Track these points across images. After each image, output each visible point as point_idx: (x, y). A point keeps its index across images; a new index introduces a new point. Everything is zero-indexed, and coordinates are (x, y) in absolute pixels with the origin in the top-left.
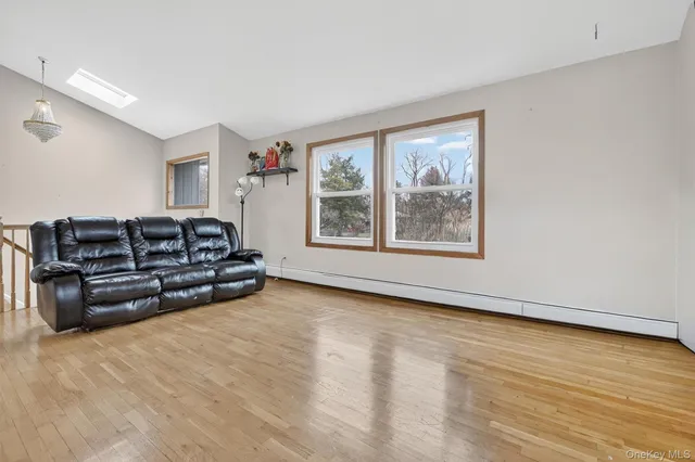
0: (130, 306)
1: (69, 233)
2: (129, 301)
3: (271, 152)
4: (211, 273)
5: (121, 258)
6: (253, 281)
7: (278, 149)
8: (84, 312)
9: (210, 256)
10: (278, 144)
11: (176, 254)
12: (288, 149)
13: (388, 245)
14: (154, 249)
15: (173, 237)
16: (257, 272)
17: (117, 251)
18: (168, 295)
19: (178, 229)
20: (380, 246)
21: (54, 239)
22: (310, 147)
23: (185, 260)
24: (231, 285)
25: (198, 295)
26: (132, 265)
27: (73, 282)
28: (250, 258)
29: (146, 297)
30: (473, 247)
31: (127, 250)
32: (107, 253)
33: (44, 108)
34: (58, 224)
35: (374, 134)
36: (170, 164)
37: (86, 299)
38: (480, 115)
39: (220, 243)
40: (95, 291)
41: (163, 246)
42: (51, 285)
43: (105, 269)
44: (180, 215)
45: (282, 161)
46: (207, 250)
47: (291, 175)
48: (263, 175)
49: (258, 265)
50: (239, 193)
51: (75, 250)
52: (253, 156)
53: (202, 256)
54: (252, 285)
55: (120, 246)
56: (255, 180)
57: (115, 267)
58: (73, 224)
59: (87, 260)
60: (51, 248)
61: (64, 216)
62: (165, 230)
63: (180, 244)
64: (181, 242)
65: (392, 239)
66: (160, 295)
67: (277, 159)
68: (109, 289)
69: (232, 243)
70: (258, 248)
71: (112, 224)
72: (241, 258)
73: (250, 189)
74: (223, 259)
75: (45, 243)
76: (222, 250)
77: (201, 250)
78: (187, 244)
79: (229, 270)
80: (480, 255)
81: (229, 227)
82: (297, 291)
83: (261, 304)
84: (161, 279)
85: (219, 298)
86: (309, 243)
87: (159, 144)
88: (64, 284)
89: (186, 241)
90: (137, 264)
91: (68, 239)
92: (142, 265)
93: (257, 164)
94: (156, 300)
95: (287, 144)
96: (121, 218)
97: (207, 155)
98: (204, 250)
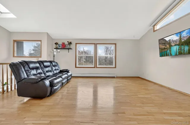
1: (27, 66)
3: (63, 43)
11: (51, 71)
12: (70, 43)
14: (47, 70)
19: (50, 64)
21: (23, 68)
22: (76, 44)
25: (66, 81)
30: (114, 66)
31: (41, 71)
32: (38, 72)
35: (95, 44)
36: (15, 41)
37: (51, 86)
45: (69, 46)
47: (70, 50)
51: (31, 72)
52: (56, 44)
58: (27, 63)
60: (23, 72)
67: (65, 45)
69: (59, 69)
80: (115, 67)
86: (76, 67)
90: (45, 75)
91: (27, 69)
93: (58, 46)
94: (61, 84)
97: (41, 41)
98: (55, 70)
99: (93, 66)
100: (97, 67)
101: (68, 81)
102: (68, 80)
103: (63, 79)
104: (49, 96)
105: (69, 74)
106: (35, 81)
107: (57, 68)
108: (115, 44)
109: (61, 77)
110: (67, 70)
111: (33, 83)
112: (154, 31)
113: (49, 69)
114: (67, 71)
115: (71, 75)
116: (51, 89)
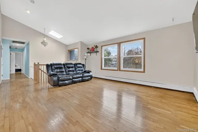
0: (66, 82)
1: (53, 66)
2: (66, 81)
3: (93, 48)
4: (81, 75)
5: (63, 72)
6: (90, 77)
7: (94, 47)
8: (58, 83)
9: (80, 72)
10: (94, 46)
11: (73, 71)
12: (97, 47)
13: (121, 69)
14: (69, 70)
15: (72, 67)
16: (90, 75)
17: (62, 70)
18: (73, 80)
19: (73, 66)
20: (119, 69)
21: (50, 67)
22: (102, 46)
23: (75, 72)
24: (85, 78)
25: (79, 80)
26: (65, 73)
27: (56, 76)
28: (89, 72)
29: (69, 80)
30: (142, 70)
31: (64, 70)
32: (60, 70)
33: (45, 39)
34: (51, 64)
35: (118, 43)
36: (68, 50)
37: (58, 80)
38: (144, 39)
39: (82, 69)
40: (61, 78)
41: (71, 69)
42: (52, 77)
43: (61, 74)
44: (74, 62)
45: (95, 50)
46: (79, 70)
47: (97, 53)
48: (90, 53)
49: (91, 74)
50: (85, 57)
51: (55, 70)
52: (88, 49)
53: (78, 72)
54: (89, 78)
55: (62, 69)
56: (89, 54)
57: (62, 74)
58: (54, 64)
59: (57, 72)
60: (50, 69)
61: (52, 63)
62: (71, 66)
63: (74, 69)
64: (74, 68)
65: (122, 68)
66: (72, 80)
67: (94, 49)
68: (63, 78)
69: (84, 69)
70: (90, 70)
71: (60, 64)
72: (87, 72)
73: (87, 56)
74: (83, 72)
75: (49, 68)
76: (82, 70)
77: (78, 70)
78: (75, 69)
79: (85, 75)
81: (83, 65)
82: (99, 80)
83: (92, 82)
84: (72, 76)
85: (83, 81)
86: (102, 69)
87: (66, 46)
88: (55, 77)
89: (75, 68)
90: (66, 73)
91: (53, 68)
92: (67, 73)
93: (89, 50)
94: (71, 81)
95: (96, 46)
96: (62, 63)
97: (78, 48)
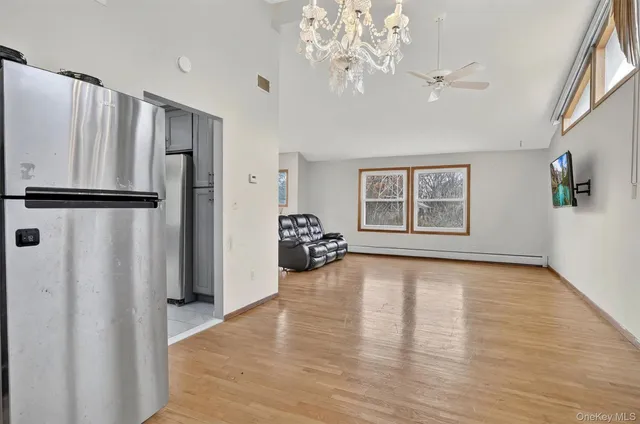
0: (321, 259)
4: (335, 245)
11: (307, 235)
13: (415, 230)
14: (301, 232)
20: (411, 230)
23: (311, 239)
24: (341, 252)
28: (339, 238)
30: (464, 229)
35: (408, 169)
37: (311, 255)
53: (315, 237)
64: (307, 229)
72: (335, 238)
80: (467, 233)
86: (360, 230)
94: (325, 257)
97: (287, 171)
98: (315, 233)
99: (403, 228)
100: (413, 232)
101: (338, 258)
102: (337, 255)
103: (330, 250)
104: (306, 270)
105: (341, 243)
106: (291, 245)
107: (318, 230)
108: (468, 166)
109: (324, 245)
110: (337, 234)
111: (289, 248)
112: (563, 134)
113: (305, 230)
114: (337, 237)
115: (345, 246)
116: (311, 261)
